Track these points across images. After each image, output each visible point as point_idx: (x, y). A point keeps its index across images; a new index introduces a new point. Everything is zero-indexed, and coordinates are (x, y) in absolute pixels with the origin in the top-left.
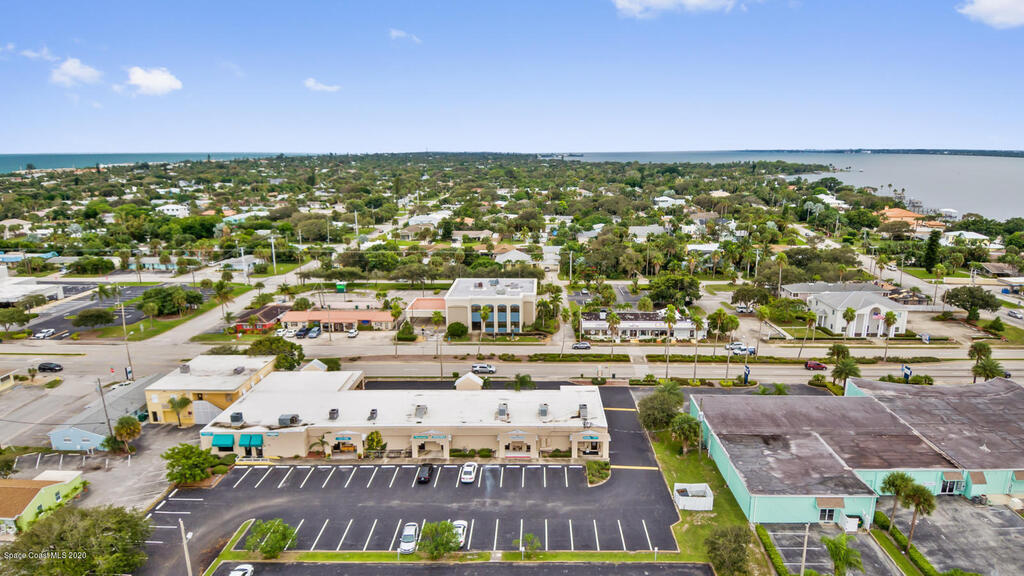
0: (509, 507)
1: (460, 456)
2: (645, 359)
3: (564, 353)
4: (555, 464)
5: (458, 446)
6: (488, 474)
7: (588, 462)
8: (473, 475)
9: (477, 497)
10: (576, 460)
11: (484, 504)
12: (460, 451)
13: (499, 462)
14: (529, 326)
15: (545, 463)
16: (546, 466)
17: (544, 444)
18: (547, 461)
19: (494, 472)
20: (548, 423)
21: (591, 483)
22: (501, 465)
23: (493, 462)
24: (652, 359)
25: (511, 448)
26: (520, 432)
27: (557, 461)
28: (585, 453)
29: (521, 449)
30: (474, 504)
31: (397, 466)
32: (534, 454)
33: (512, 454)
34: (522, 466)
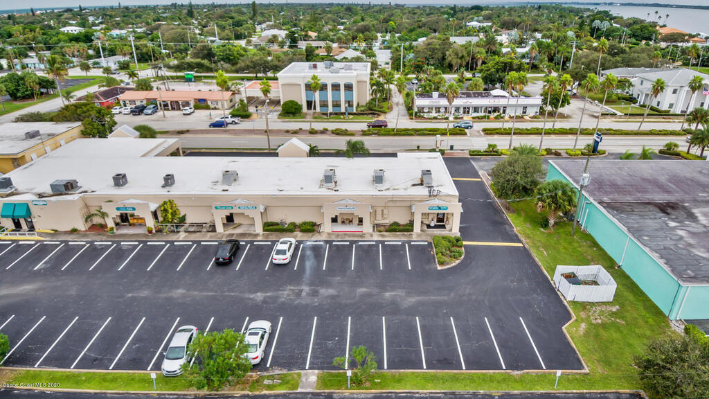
0: (333, 297)
1: (276, 230)
2: (482, 133)
3: (398, 127)
4: (393, 239)
5: (275, 217)
6: (308, 253)
7: (434, 237)
8: (289, 255)
9: (290, 284)
10: (419, 235)
11: (298, 295)
12: (277, 224)
13: (324, 237)
14: (362, 106)
15: (381, 239)
16: (382, 242)
17: (379, 217)
18: (383, 236)
19: (317, 250)
20: (384, 191)
21: (442, 264)
22: (326, 242)
23: (316, 237)
24: (488, 132)
25: (339, 220)
26: (350, 202)
27: (396, 236)
28: (429, 226)
29: (351, 222)
30: (286, 294)
31: (194, 242)
32: (367, 228)
33: (339, 228)
34: (352, 242)
